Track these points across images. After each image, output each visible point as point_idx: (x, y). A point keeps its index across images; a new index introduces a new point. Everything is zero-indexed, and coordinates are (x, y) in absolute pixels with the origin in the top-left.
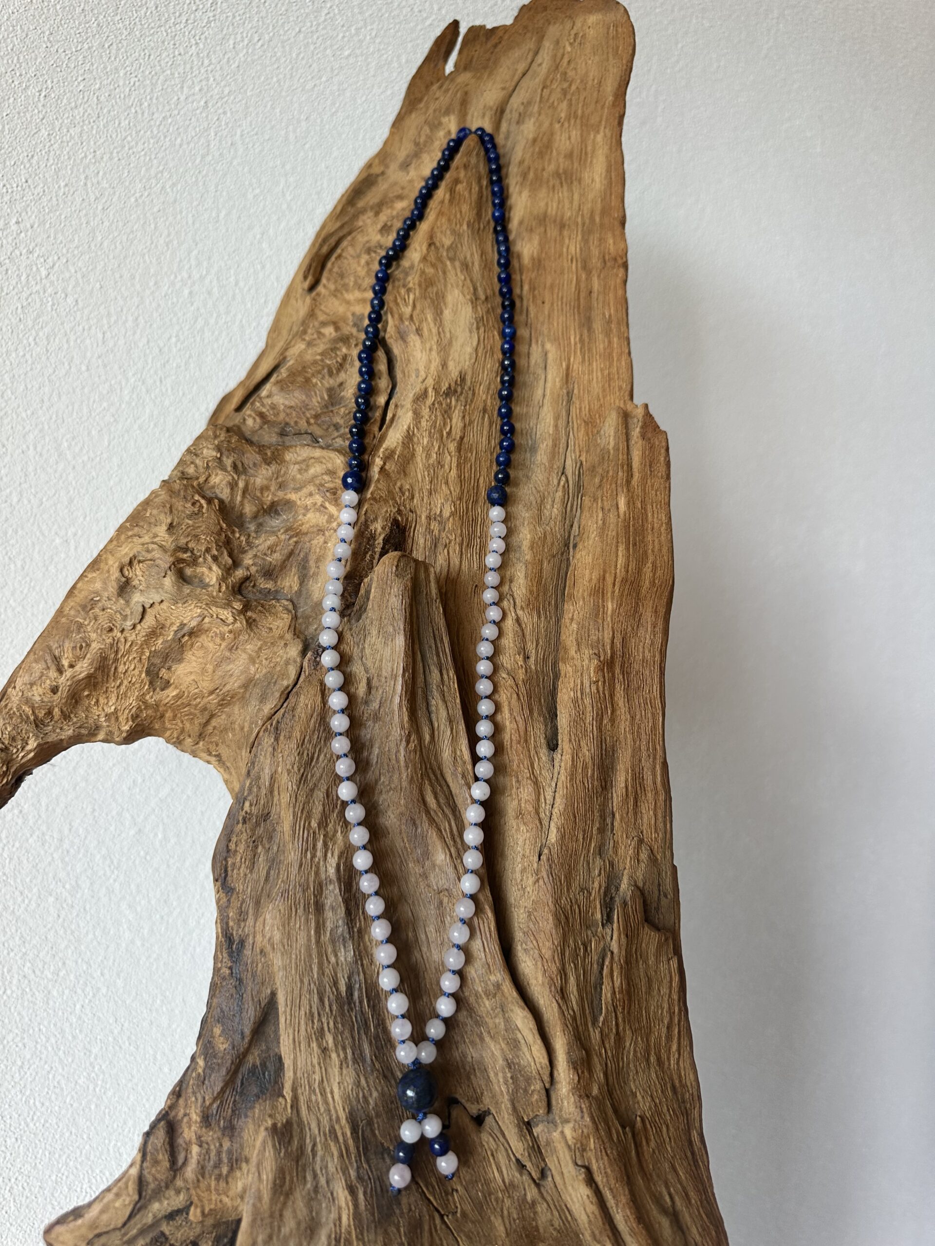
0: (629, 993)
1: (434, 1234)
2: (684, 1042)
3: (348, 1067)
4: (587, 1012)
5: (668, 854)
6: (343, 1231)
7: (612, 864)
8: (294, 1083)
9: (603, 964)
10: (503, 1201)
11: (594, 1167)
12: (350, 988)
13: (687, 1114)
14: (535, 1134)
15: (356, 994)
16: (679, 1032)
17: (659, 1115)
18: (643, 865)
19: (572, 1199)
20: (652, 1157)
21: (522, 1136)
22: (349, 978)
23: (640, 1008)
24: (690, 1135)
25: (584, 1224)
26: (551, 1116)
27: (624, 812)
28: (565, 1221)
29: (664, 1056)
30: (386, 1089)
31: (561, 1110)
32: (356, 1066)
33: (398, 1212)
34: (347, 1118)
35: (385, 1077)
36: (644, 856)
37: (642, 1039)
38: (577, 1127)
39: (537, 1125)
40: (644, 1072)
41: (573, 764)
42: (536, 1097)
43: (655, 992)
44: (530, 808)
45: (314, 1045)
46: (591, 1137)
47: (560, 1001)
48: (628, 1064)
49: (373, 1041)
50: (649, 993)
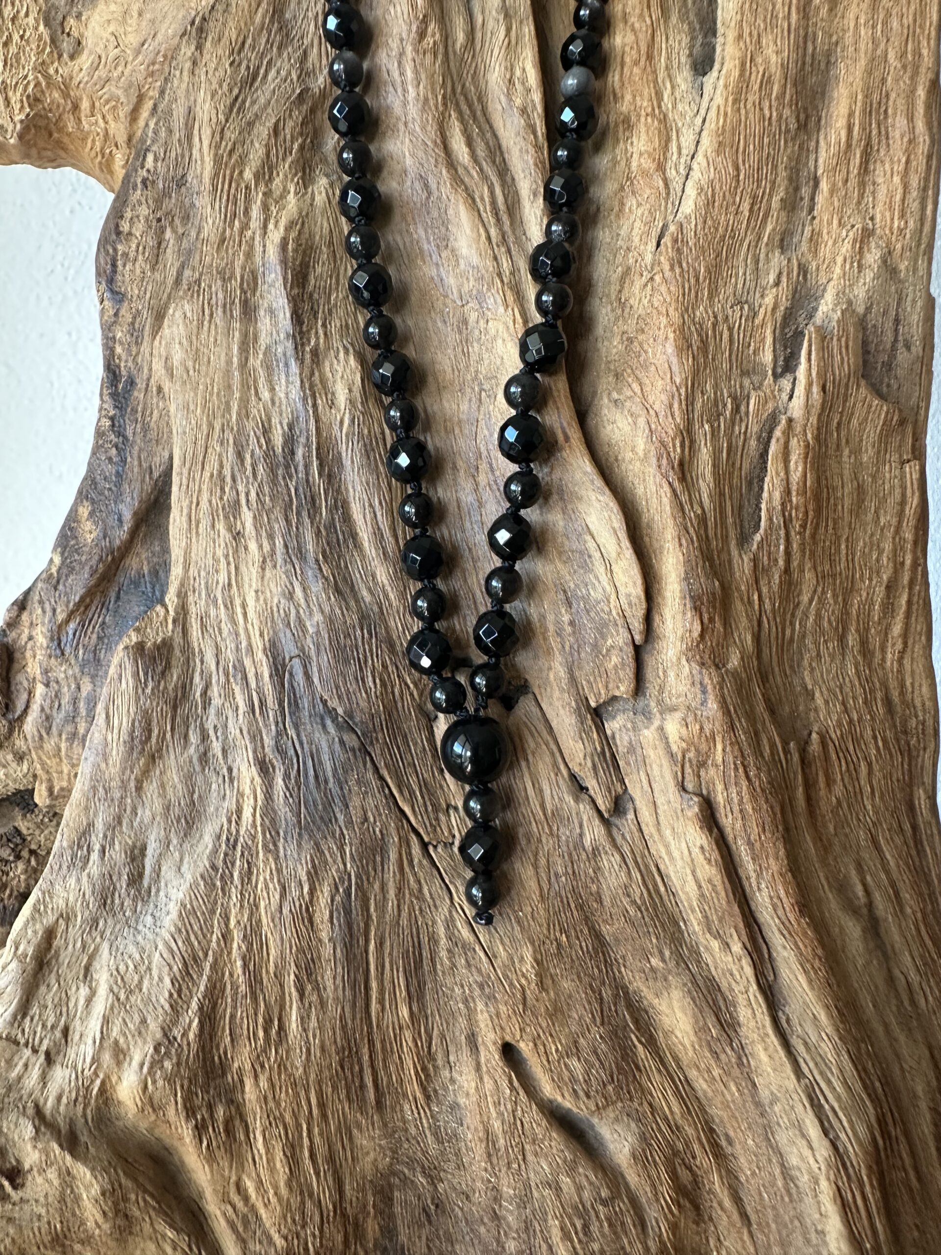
0: (817, 497)
1: (407, 869)
2: (918, 626)
3: (275, 566)
4: (730, 520)
5: (921, 264)
6: (242, 832)
7: (803, 270)
8: (182, 585)
9: (770, 438)
10: (540, 841)
11: (720, 798)
12: (290, 441)
13: (909, 754)
14: (609, 732)
15: (300, 452)
16: (909, 603)
17: (856, 741)
18: (869, 275)
19: (669, 853)
20: (834, 812)
21: (583, 733)
22: (291, 427)
23: (838, 538)
24: (911, 795)
25: (689, 899)
26: (641, 703)
27: (839, 179)
28: (653, 892)
29: (875, 642)
30: (338, 611)
31: (661, 690)
32: (289, 566)
33: (341, 818)
34: (265, 649)
35: (338, 591)
36: (873, 257)
37: (835, 596)
38: (690, 719)
39: (614, 718)
40: (832, 657)
41: (742, 74)
42: (615, 660)
43: (870, 517)
44: (648, 164)
45: (221, 526)
46: (719, 739)
47: (676, 484)
48: (804, 637)
49: (324, 533)
50: (857, 516)
